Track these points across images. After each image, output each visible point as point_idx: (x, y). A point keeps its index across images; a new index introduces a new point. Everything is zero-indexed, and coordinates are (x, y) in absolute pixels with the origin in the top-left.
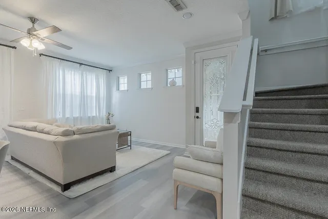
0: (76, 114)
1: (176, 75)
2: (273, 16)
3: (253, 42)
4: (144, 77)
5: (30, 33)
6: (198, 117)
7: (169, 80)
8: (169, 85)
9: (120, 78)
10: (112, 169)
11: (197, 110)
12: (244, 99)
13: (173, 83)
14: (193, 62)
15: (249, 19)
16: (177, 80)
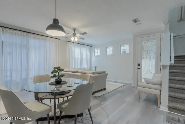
0: (79, 67)
1: (126, 48)
2: (180, 19)
3: (170, 34)
4: (108, 49)
5: (74, 35)
6: (139, 68)
7: (122, 51)
8: (122, 53)
9: (96, 50)
10: (105, 89)
11: (139, 65)
12: (171, 61)
13: (124, 52)
14: (137, 43)
15: (168, 24)
16: (126, 50)
